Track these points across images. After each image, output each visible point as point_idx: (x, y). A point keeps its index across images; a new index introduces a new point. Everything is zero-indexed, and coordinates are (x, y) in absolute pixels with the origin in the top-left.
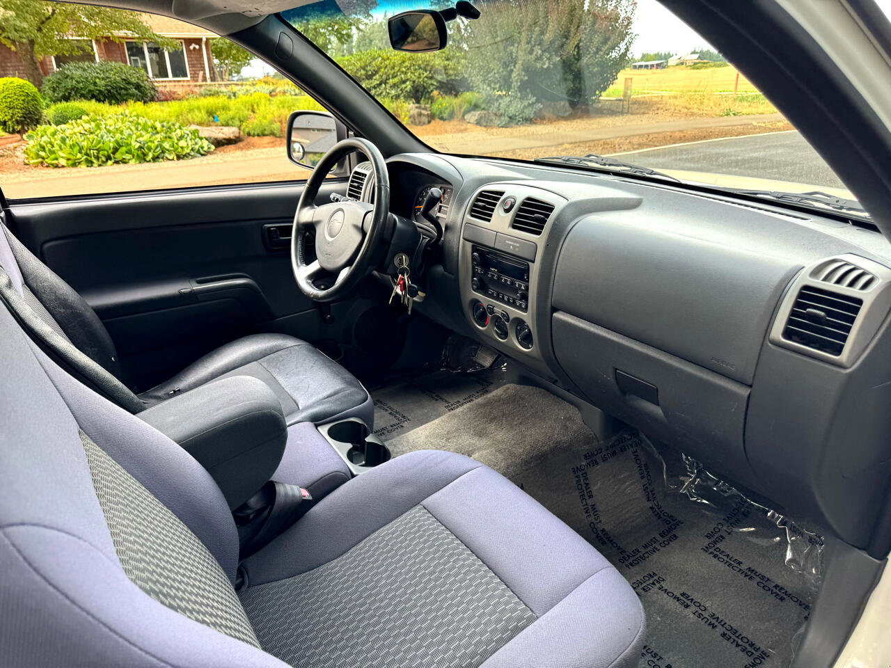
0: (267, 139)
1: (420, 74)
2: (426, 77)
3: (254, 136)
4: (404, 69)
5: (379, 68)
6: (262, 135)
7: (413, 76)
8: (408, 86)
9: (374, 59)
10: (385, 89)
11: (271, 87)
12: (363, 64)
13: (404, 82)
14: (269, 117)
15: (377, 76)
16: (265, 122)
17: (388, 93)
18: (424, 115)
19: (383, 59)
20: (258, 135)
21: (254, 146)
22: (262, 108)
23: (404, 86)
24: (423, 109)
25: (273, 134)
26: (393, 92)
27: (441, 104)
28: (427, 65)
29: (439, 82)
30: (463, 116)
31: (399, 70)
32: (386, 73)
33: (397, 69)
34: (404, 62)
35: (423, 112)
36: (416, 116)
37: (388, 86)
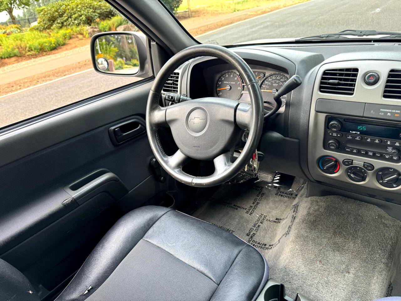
0: (13, 59)
1: (88, 11)
2: (92, 12)
3: (5, 58)
4: (79, 10)
5: (66, 10)
6: (10, 57)
7: (84, 12)
8: (83, 17)
9: (61, 6)
10: (71, 21)
11: (4, 31)
12: (56, 9)
13: (81, 16)
14: (11, 47)
15: (65, 15)
16: (9, 50)
17: (74, 23)
18: (96, 31)
19: (66, 5)
20: (7, 58)
21: (6, 64)
22: (4, 42)
23: (81, 18)
24: (95, 28)
25: (15, 56)
26: (76, 22)
27: (103, 25)
28: (91, 6)
29: (98, 14)
30: (116, 29)
31: (76, 10)
32: (70, 12)
33: (75, 10)
34: (78, 6)
35: (95, 30)
36: (92, 32)
37: (73, 19)
